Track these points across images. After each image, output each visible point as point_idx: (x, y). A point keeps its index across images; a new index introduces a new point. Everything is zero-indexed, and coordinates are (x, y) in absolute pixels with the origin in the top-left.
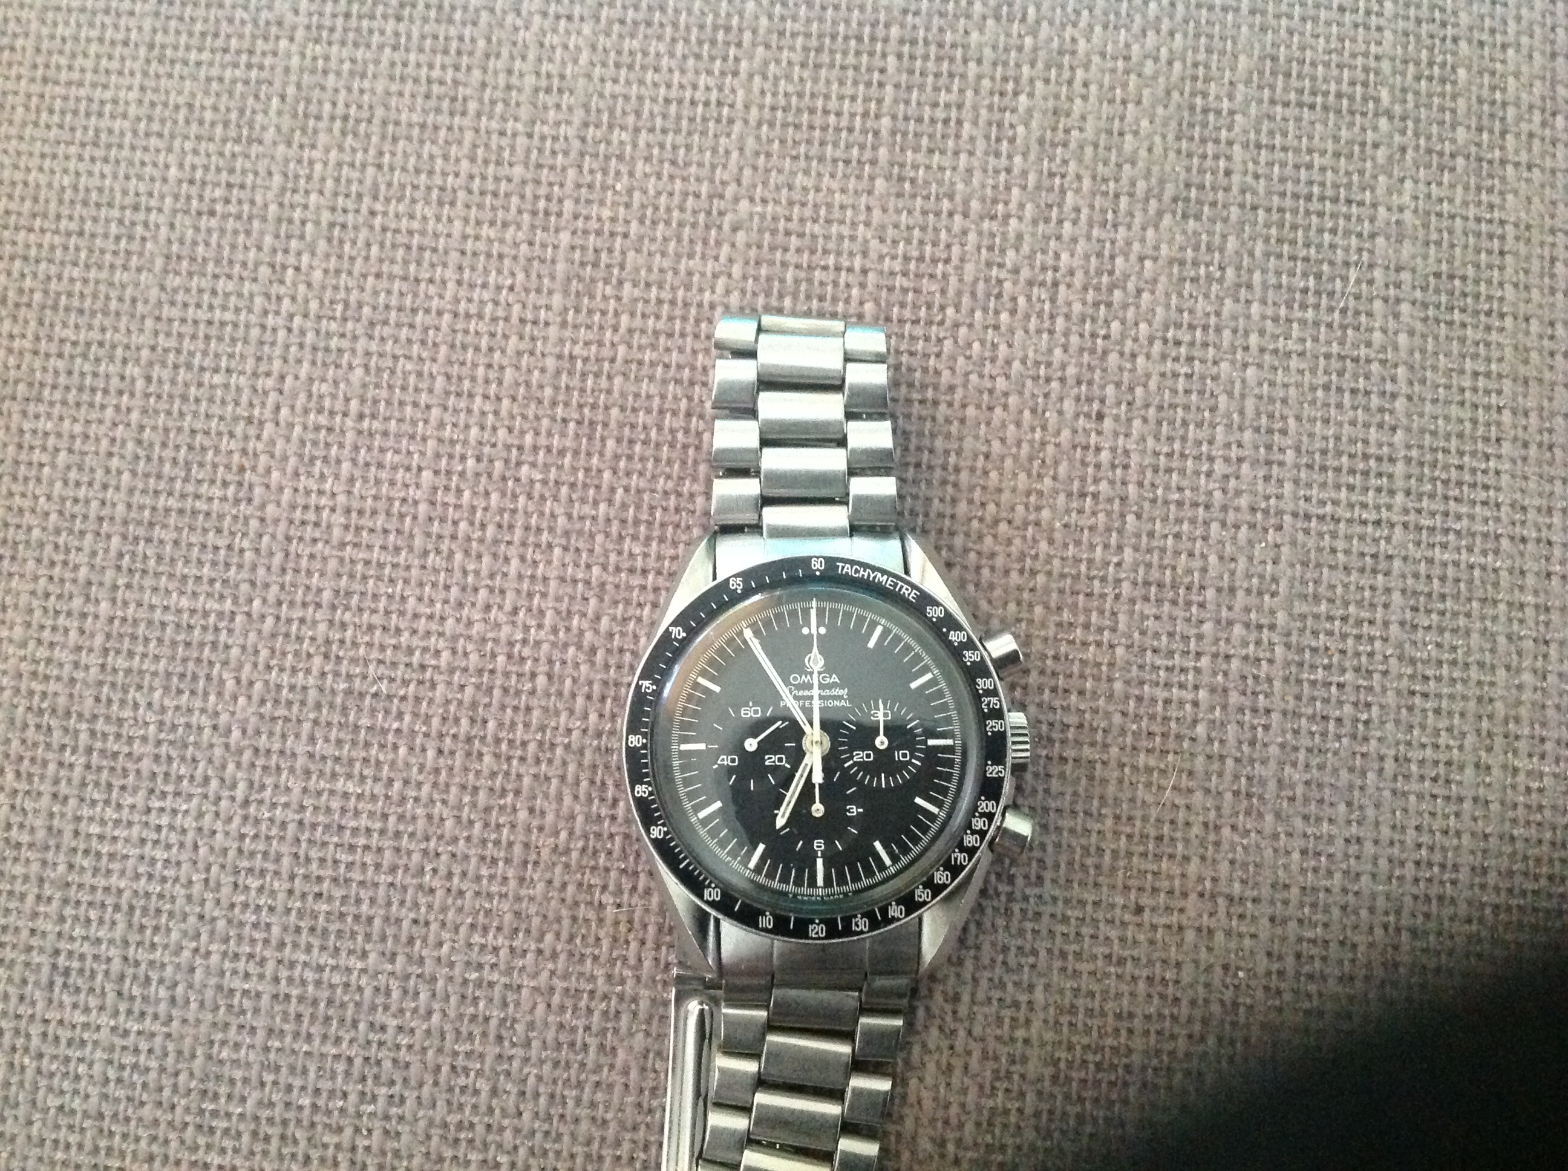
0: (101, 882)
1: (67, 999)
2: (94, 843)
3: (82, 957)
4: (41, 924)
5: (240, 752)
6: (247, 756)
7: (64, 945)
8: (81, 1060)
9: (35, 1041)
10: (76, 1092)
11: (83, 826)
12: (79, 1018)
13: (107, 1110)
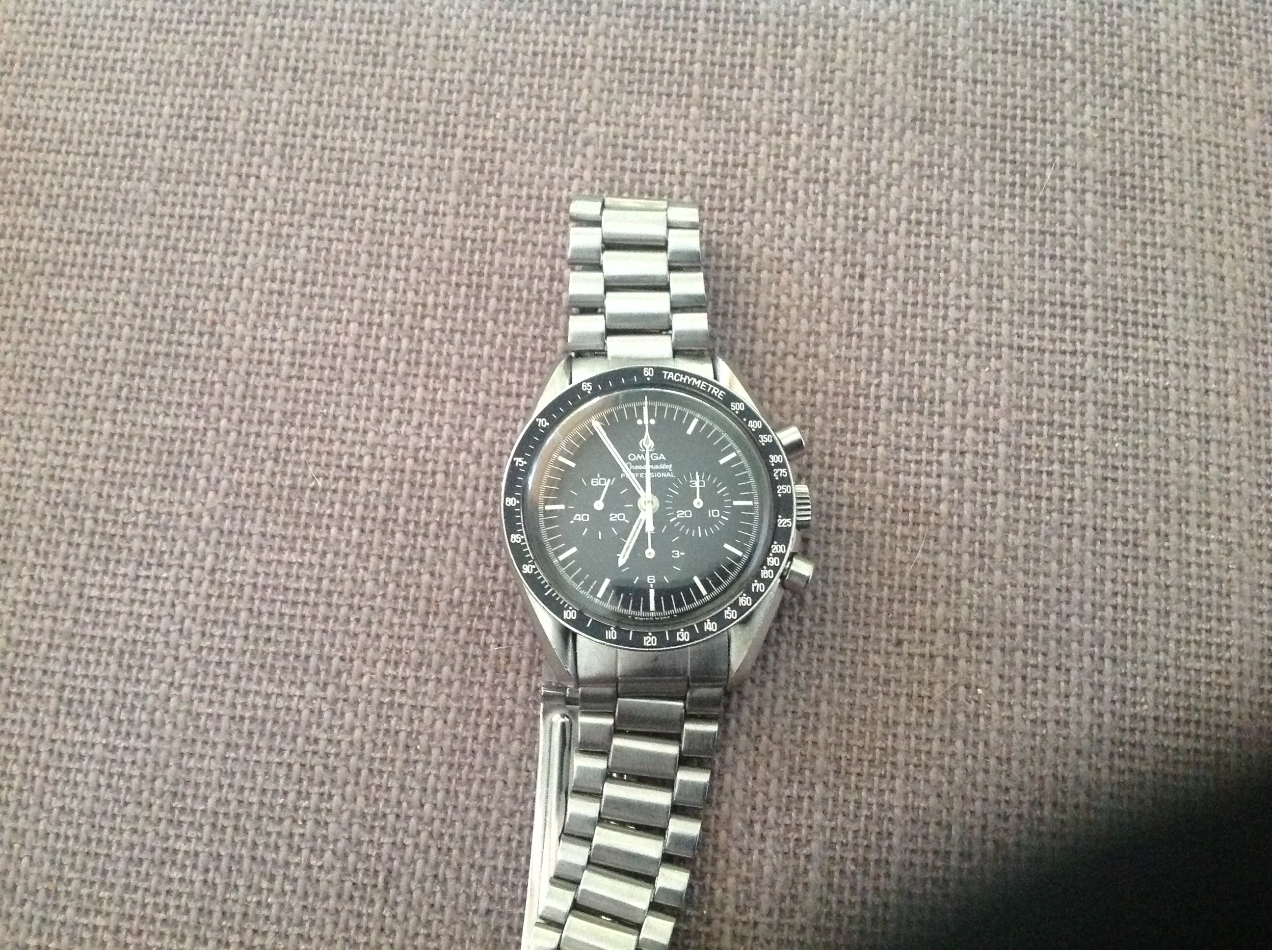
0: (99, 632)
1: (70, 724)
2: (95, 604)
3: (83, 690)
4: (51, 666)
5: (209, 532)
6: (215, 535)
7: (68, 682)
8: (79, 771)
9: (44, 756)
10: (74, 796)
11: (86, 591)
12: (78, 737)
13: (98, 808)
